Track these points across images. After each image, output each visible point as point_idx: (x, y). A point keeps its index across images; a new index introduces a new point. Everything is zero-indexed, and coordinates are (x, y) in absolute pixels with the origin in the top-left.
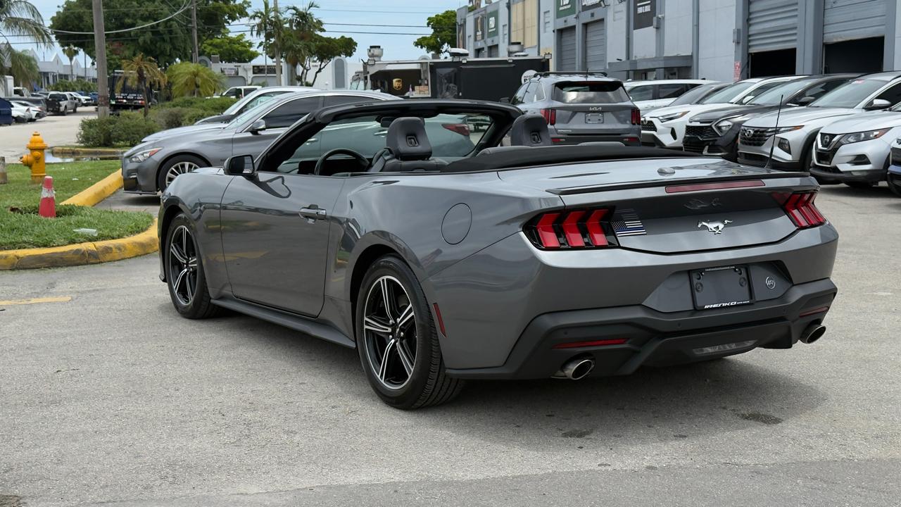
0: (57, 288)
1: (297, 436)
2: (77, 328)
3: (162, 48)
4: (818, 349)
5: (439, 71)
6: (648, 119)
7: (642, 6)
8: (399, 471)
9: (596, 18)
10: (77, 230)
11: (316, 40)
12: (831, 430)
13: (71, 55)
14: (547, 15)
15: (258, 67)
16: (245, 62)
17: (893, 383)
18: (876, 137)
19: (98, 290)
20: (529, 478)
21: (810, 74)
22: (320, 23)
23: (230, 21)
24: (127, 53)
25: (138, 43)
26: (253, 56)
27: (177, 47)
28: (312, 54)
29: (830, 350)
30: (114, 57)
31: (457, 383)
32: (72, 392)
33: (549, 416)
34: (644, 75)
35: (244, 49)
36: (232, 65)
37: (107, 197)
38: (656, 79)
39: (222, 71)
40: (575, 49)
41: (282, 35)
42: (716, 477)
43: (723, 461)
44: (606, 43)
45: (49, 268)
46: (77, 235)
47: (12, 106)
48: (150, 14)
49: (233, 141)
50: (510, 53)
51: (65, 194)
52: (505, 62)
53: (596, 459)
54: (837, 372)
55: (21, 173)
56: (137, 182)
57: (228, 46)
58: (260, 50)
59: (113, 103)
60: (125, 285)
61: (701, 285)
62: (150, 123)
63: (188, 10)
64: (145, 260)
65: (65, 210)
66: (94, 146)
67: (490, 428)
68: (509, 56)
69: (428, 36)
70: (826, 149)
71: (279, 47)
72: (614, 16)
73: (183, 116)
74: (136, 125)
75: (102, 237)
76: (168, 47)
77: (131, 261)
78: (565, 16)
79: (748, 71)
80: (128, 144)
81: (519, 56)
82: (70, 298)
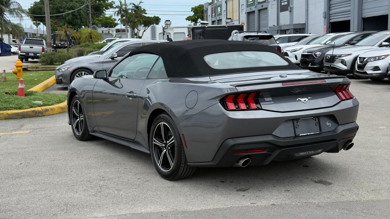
0: (24, 127)
1: (122, 191)
2: (31, 144)
3: (76, 22)
4: (351, 152)
5: (196, 31)
6: (285, 51)
7: (284, 2)
8: (164, 207)
9: (264, 7)
10: (34, 102)
11: (143, 18)
12: (353, 188)
13: (37, 25)
14: (242, 6)
15: (118, 29)
16: (113, 27)
17: (382, 167)
18: (383, 58)
19: (41, 128)
20: (220, 210)
21: (356, 31)
22: (144, 10)
23: (106, 10)
24: (61, 24)
25: (66, 20)
26: (116, 25)
27: (83, 21)
28: (141, 24)
29: (356, 152)
30: (56, 26)
31: (193, 168)
32: (26, 173)
33: (231, 182)
34: (285, 32)
35: (112, 22)
36: (107, 29)
37: (49, 87)
38: (289, 34)
39: (103, 32)
40: (255, 21)
41: (128, 15)
42: (301, 209)
43: (304, 201)
44: (268, 18)
45: (21, 118)
46: (34, 104)
47: (11, 47)
48: (71, 7)
49: (103, 62)
50: (227, 23)
51: (31, 86)
52: (224, 27)
53: (250, 201)
54: (358, 162)
55: (13, 77)
56: (62, 81)
57: (105, 21)
58: (119, 22)
59: (55, 46)
60: (54, 125)
61: (298, 125)
62: (70, 54)
63: (88, 5)
64: (63, 114)
65: (29, 93)
66: (45, 65)
67: (205, 187)
68: (227, 24)
69: (191, 16)
70: (361, 64)
71: (127, 21)
72: (271, 6)
73: (84, 51)
74: (64, 56)
75: (44, 105)
76: (79, 21)
77: (57, 115)
78: (251, 6)
79: (330, 30)
80: (60, 64)
81: (230, 24)
82: (29, 132)
